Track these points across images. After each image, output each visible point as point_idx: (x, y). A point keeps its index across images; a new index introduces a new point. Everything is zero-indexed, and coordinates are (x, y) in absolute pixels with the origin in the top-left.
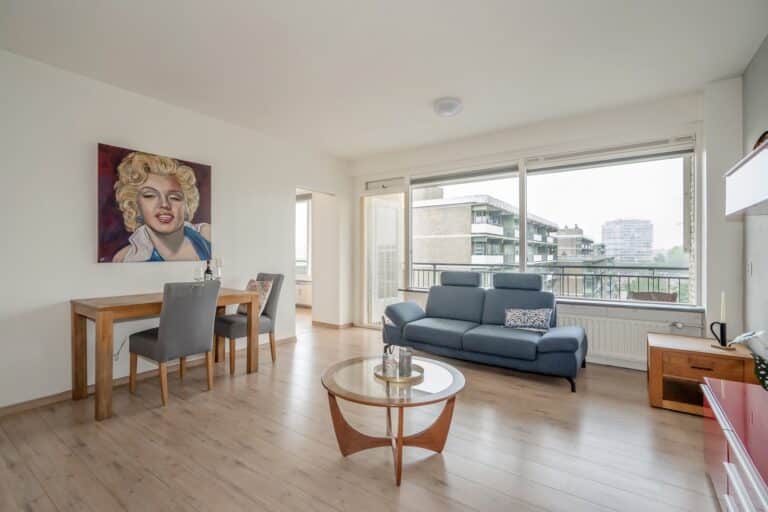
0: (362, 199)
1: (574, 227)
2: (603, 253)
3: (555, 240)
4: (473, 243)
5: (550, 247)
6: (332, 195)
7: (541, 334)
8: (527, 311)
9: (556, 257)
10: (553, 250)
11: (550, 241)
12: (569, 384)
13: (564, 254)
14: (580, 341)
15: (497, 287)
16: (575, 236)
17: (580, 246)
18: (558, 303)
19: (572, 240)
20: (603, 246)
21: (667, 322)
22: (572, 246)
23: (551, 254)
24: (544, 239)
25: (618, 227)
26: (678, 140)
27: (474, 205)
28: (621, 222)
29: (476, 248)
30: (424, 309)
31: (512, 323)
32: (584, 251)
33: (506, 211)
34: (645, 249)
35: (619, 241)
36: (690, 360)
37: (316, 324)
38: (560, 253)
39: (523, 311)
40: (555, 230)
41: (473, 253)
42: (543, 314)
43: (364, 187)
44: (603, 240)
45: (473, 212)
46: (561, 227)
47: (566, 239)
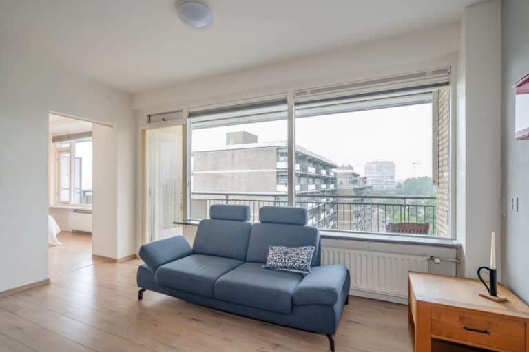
0: (144, 131)
1: (347, 165)
2: (366, 182)
3: (335, 174)
4: (278, 176)
5: (332, 179)
6: (111, 126)
7: (302, 276)
8: (289, 249)
9: (335, 186)
10: (333, 180)
11: (332, 174)
12: (328, 342)
13: (341, 183)
14: (339, 292)
15: (262, 222)
16: (348, 171)
17: (351, 178)
18: (322, 237)
19: (346, 174)
20: (366, 178)
21: (424, 255)
22: (346, 178)
23: (332, 183)
24: (328, 173)
25: (375, 166)
26: (435, 72)
27: (278, 148)
28: (376, 162)
29: (280, 179)
30: (192, 246)
31: (273, 263)
32: (354, 182)
33: (302, 153)
34: (390, 180)
35: (375, 175)
36: (462, 319)
37: (97, 258)
38: (338, 183)
39: (285, 249)
40: (335, 167)
41: (278, 183)
42: (304, 254)
43: (146, 118)
44: (366, 173)
45: (278, 153)
46: (339, 165)
47: (342, 174)
